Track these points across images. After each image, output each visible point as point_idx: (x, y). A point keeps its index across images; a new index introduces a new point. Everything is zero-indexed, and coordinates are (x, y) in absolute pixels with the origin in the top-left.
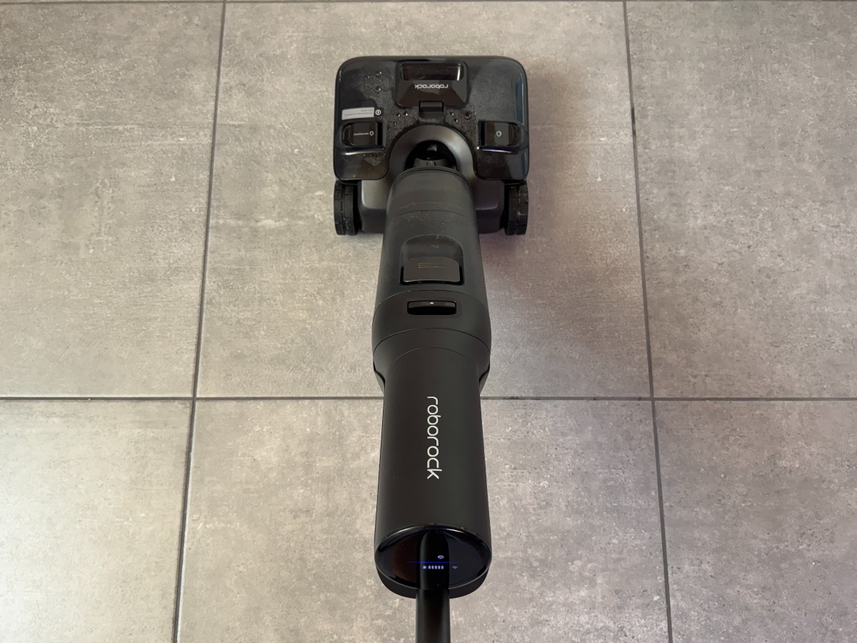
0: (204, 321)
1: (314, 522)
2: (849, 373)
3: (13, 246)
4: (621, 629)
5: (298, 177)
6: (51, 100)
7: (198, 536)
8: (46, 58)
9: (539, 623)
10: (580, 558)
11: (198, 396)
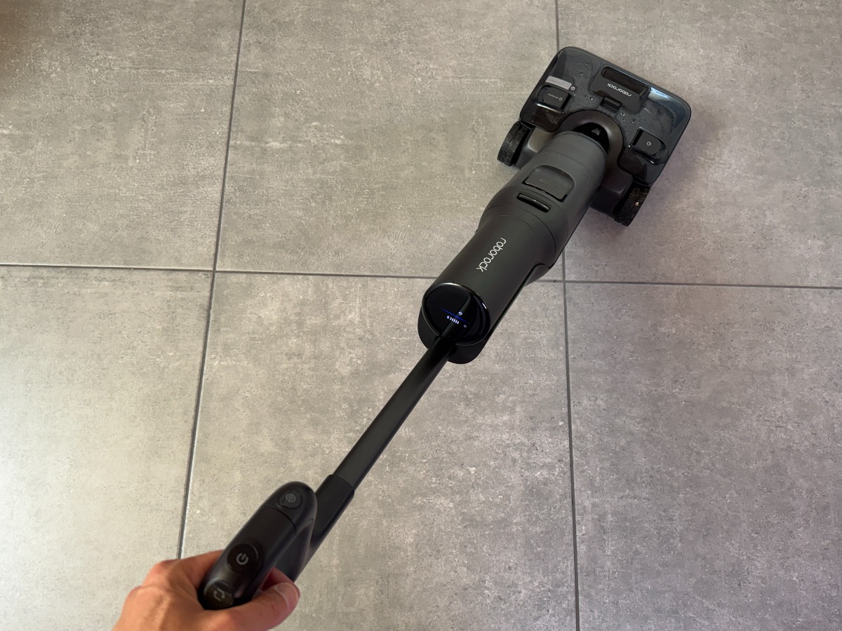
0: (223, 215)
1: (304, 363)
2: (717, 266)
3: (77, 156)
4: (534, 445)
5: (299, 111)
6: (111, 50)
7: (214, 371)
8: (107, 18)
9: (471, 438)
10: (504, 393)
11: (217, 269)
